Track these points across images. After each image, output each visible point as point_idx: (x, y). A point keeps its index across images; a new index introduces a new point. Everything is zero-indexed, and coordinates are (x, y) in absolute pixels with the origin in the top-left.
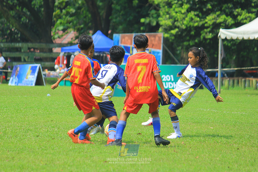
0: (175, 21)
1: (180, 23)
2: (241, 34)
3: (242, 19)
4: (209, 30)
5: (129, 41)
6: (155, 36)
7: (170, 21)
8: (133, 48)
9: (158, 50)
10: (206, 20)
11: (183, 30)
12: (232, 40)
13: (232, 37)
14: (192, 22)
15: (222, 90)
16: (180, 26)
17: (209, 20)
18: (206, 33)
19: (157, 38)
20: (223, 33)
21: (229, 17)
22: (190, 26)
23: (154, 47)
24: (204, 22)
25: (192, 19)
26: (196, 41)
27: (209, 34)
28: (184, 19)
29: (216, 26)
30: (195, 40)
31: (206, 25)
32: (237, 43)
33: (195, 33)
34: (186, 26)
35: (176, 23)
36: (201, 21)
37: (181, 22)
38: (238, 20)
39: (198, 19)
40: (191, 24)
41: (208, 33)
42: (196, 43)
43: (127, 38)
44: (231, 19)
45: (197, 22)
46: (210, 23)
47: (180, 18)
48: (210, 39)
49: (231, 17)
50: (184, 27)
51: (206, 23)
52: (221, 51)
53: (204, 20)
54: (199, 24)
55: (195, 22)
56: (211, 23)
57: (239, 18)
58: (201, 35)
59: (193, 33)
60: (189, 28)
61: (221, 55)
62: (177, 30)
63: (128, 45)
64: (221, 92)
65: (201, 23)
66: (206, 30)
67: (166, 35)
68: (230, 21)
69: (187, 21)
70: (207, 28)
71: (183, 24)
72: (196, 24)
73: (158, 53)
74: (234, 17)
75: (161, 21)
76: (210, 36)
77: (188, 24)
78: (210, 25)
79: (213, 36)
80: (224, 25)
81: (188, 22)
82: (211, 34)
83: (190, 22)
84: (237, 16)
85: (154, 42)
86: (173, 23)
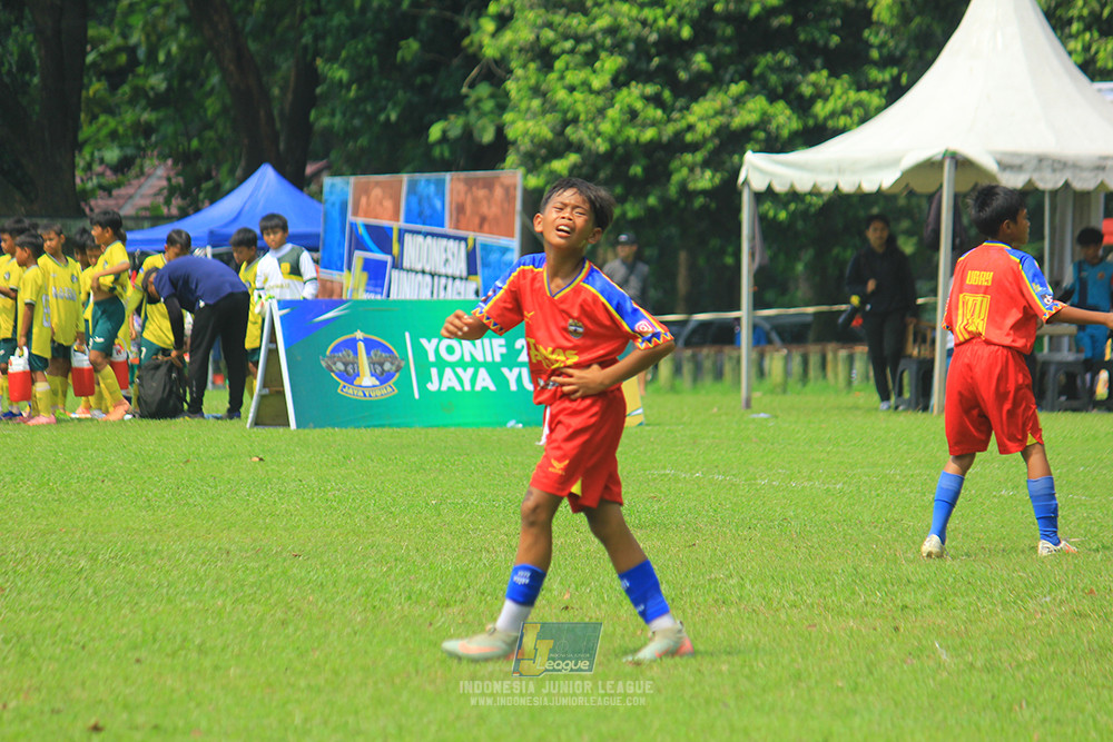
0: (566, 123)
1: (585, 129)
2: (830, 171)
3: (833, 115)
4: (699, 156)
5: (388, 204)
6: (489, 185)
7: (547, 124)
8: (402, 233)
9: (504, 241)
10: (692, 119)
11: (598, 155)
12: (794, 195)
13: (792, 186)
14: (634, 127)
15: (756, 395)
16: (587, 142)
17: (701, 119)
18: (692, 170)
19: (499, 192)
20: (759, 170)
21: (781, 105)
22: (627, 143)
23: (486, 227)
24: (683, 124)
25: (633, 115)
26: (652, 201)
27: (703, 172)
28: (601, 112)
29: (732, 142)
30: (646, 196)
31: (689, 137)
32: (813, 210)
33: (645, 169)
34: (611, 140)
35: (569, 130)
36: (669, 120)
37: (591, 126)
38: (815, 117)
39: (659, 113)
40: (632, 133)
41: (698, 170)
42: (650, 210)
43: (377, 192)
44: (788, 112)
45: (653, 124)
46: (705, 129)
47: (587, 112)
48: (704, 192)
49: (789, 103)
50: (601, 146)
51: (690, 128)
52: (752, 239)
53: (683, 118)
54: (660, 133)
55: (644, 126)
56: (709, 131)
57: (821, 109)
58: (669, 175)
59: (636, 170)
60: (620, 150)
61: (752, 255)
62: (573, 158)
63: (385, 223)
64: (753, 403)
65: (670, 129)
66: (688, 157)
67: (534, 182)
68: (784, 118)
69: (613, 123)
70: (694, 147)
71: (599, 134)
72: (649, 134)
73: (505, 250)
74: (802, 105)
75: (513, 122)
76: (705, 180)
77: (619, 132)
78: (705, 140)
79: (717, 180)
80: (762, 135)
81: (618, 124)
82: (708, 174)
83: (624, 124)
84: (812, 100)
85: (485, 210)
86: (560, 132)
